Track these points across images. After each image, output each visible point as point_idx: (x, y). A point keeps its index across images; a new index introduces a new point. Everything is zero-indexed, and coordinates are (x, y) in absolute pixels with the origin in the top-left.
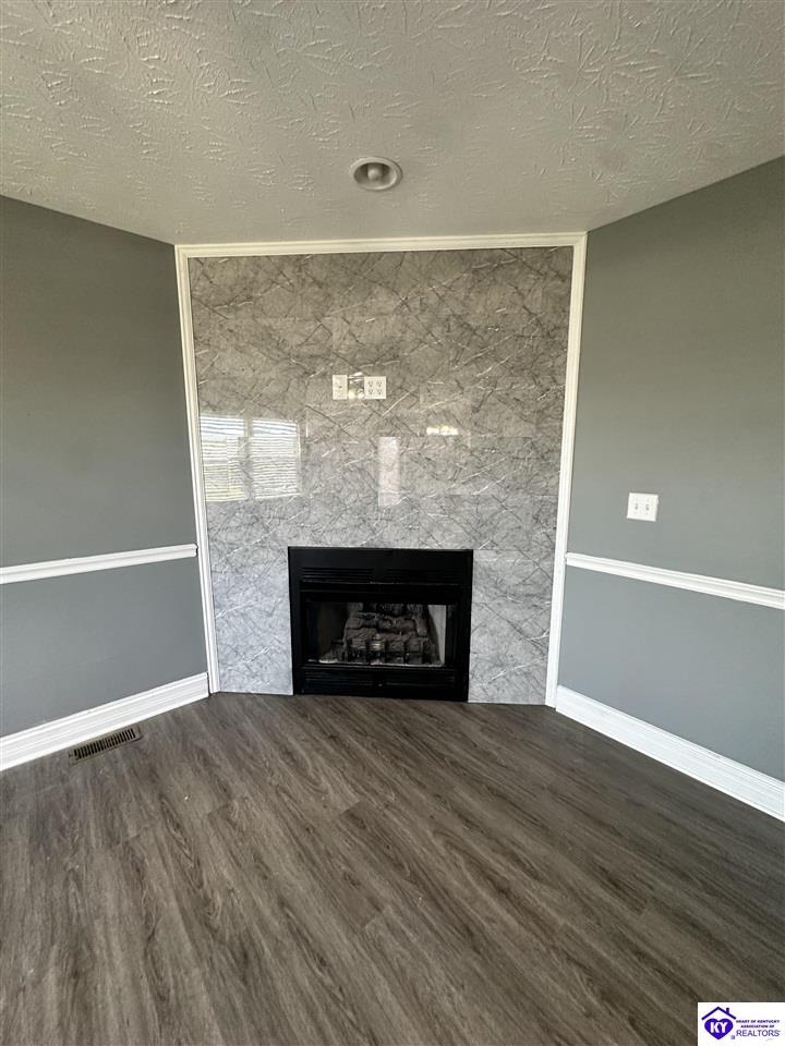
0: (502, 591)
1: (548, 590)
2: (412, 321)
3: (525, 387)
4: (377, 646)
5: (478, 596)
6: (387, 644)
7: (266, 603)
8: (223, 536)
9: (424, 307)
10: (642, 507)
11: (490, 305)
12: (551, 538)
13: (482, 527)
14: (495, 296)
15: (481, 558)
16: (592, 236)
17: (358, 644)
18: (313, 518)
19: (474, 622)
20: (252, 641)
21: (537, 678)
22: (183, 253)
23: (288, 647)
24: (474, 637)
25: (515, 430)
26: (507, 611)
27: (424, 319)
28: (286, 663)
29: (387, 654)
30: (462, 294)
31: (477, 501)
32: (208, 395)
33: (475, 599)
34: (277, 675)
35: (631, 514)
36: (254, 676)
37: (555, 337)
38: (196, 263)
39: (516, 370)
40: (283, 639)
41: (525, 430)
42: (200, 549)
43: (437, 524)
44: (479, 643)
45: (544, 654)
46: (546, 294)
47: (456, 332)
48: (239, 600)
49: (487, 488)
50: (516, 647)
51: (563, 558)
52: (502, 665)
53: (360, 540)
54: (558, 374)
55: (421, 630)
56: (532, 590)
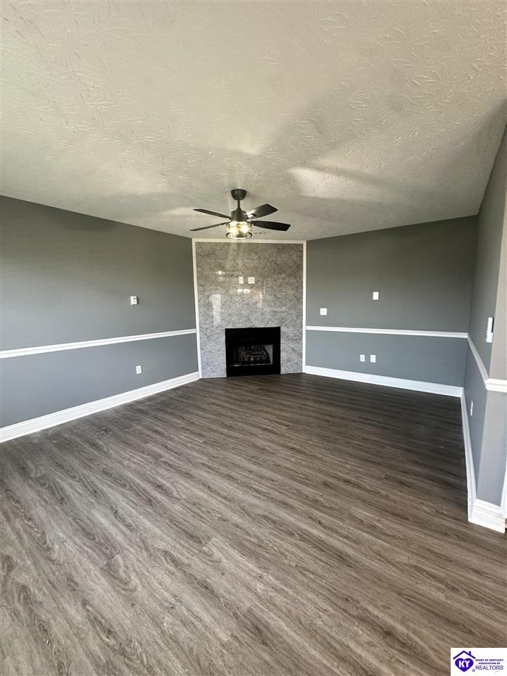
0: (289, 339)
1: (302, 337)
2: (261, 261)
3: (292, 280)
4: (252, 359)
5: (282, 341)
6: (255, 358)
7: (218, 347)
8: (204, 326)
9: (265, 258)
10: (323, 312)
11: (283, 258)
12: (301, 322)
13: (283, 320)
14: (284, 256)
15: (283, 329)
16: (307, 242)
17: (246, 359)
18: (233, 319)
19: (281, 349)
20: (213, 360)
21: (299, 364)
22: (194, 241)
23: (225, 361)
24: (281, 353)
25: (291, 292)
26: (291, 345)
27: (265, 261)
28: (224, 366)
29: (255, 362)
30: (275, 255)
31: (281, 312)
32: (201, 282)
33: (281, 342)
34: (221, 371)
35: (321, 314)
36: (213, 372)
37: (300, 267)
38: (198, 243)
39: (290, 275)
40: (223, 359)
41: (293, 292)
42: (197, 331)
43: (270, 320)
44: (283, 355)
45: (301, 357)
46: (297, 256)
47: (274, 265)
48: (209, 348)
49: (283, 309)
50: (294, 356)
51: (305, 328)
52: (290, 361)
53: (247, 325)
54: (301, 277)
55: (265, 353)
56: (297, 338)
